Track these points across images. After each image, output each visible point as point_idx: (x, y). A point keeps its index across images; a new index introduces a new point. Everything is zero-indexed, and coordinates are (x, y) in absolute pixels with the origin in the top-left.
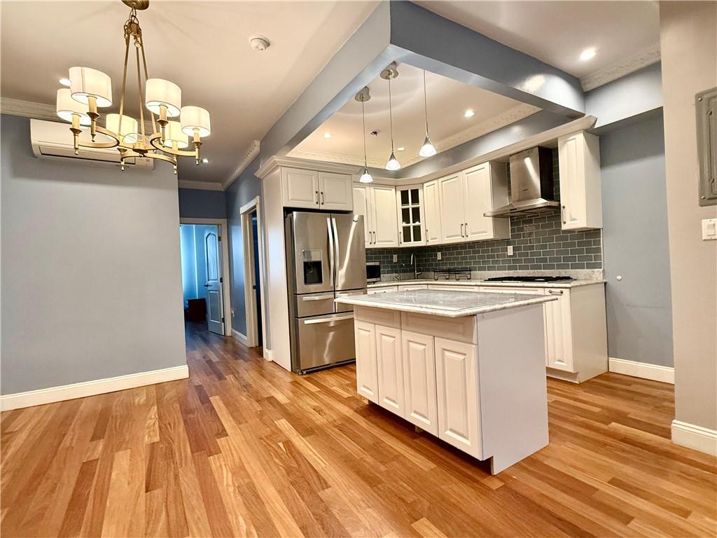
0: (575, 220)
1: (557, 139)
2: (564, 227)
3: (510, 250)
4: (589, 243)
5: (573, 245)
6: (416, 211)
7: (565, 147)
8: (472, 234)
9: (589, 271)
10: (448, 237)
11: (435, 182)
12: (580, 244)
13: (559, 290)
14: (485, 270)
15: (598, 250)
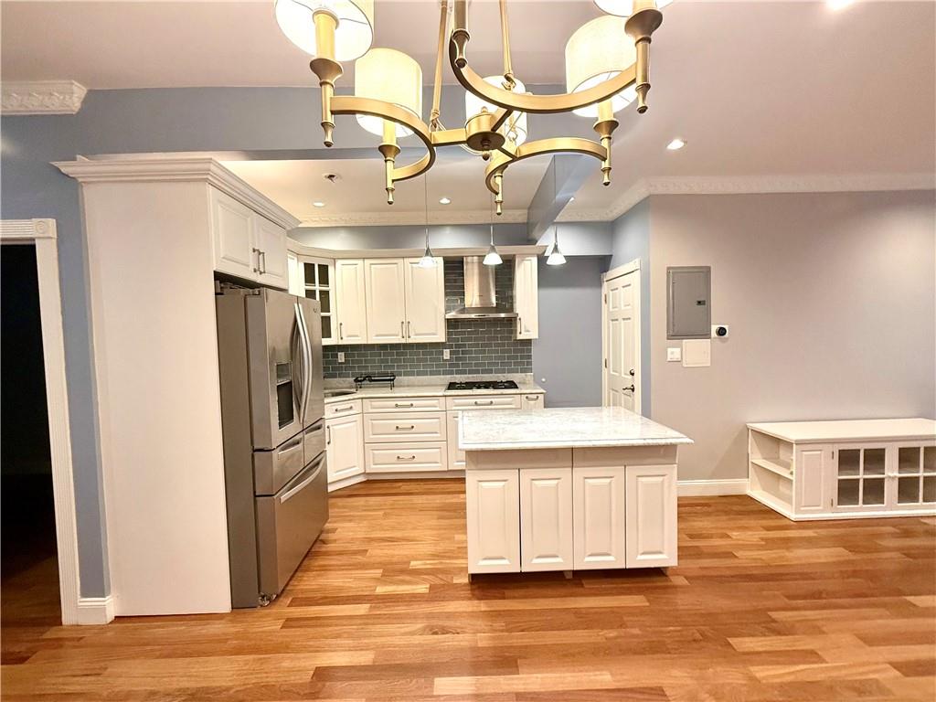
0: (528, 331)
1: (514, 255)
2: (520, 337)
3: (447, 354)
4: (522, 351)
5: (509, 351)
6: (325, 295)
7: (522, 266)
8: (416, 335)
9: (523, 374)
10: (377, 336)
11: (360, 262)
12: (515, 351)
13: (535, 396)
14: (427, 375)
15: (530, 357)
